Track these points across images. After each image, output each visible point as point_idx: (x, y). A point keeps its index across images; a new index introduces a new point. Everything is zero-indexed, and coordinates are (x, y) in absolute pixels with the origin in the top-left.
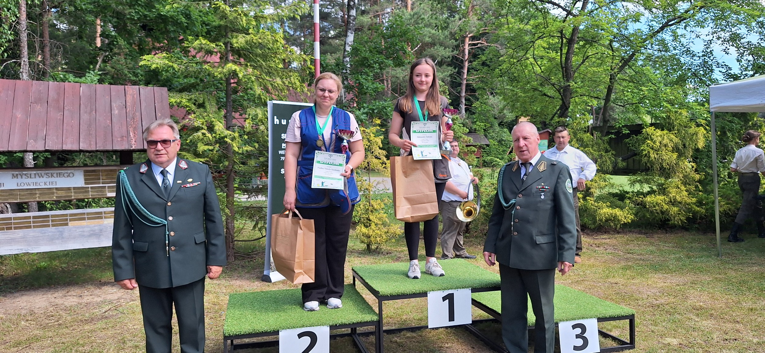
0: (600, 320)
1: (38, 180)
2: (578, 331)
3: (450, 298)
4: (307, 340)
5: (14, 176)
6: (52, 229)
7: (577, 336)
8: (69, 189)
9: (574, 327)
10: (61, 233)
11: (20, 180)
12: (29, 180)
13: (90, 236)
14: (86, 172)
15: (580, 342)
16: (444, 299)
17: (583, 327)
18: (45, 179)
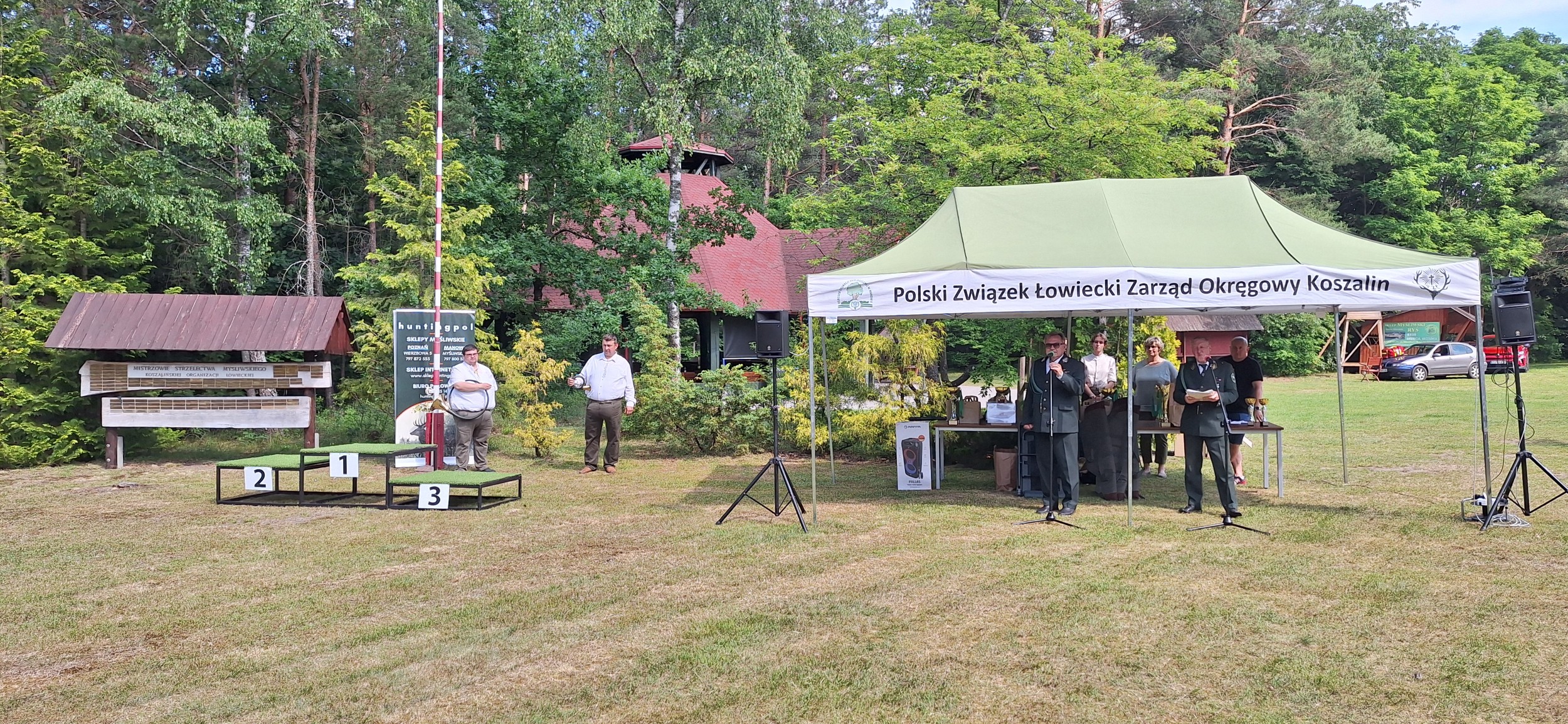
0: (452, 486)
1: (240, 372)
2: (434, 492)
3: (344, 458)
4: (259, 475)
5: (225, 369)
6: (249, 411)
7: (433, 495)
8: (262, 380)
9: (431, 488)
10: (256, 414)
11: (228, 372)
12: (235, 372)
13: (276, 418)
14: (275, 367)
15: (434, 500)
16: (341, 458)
17: (438, 490)
18: (245, 372)
